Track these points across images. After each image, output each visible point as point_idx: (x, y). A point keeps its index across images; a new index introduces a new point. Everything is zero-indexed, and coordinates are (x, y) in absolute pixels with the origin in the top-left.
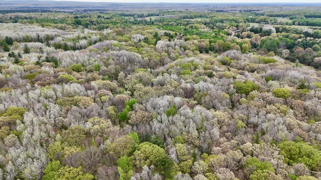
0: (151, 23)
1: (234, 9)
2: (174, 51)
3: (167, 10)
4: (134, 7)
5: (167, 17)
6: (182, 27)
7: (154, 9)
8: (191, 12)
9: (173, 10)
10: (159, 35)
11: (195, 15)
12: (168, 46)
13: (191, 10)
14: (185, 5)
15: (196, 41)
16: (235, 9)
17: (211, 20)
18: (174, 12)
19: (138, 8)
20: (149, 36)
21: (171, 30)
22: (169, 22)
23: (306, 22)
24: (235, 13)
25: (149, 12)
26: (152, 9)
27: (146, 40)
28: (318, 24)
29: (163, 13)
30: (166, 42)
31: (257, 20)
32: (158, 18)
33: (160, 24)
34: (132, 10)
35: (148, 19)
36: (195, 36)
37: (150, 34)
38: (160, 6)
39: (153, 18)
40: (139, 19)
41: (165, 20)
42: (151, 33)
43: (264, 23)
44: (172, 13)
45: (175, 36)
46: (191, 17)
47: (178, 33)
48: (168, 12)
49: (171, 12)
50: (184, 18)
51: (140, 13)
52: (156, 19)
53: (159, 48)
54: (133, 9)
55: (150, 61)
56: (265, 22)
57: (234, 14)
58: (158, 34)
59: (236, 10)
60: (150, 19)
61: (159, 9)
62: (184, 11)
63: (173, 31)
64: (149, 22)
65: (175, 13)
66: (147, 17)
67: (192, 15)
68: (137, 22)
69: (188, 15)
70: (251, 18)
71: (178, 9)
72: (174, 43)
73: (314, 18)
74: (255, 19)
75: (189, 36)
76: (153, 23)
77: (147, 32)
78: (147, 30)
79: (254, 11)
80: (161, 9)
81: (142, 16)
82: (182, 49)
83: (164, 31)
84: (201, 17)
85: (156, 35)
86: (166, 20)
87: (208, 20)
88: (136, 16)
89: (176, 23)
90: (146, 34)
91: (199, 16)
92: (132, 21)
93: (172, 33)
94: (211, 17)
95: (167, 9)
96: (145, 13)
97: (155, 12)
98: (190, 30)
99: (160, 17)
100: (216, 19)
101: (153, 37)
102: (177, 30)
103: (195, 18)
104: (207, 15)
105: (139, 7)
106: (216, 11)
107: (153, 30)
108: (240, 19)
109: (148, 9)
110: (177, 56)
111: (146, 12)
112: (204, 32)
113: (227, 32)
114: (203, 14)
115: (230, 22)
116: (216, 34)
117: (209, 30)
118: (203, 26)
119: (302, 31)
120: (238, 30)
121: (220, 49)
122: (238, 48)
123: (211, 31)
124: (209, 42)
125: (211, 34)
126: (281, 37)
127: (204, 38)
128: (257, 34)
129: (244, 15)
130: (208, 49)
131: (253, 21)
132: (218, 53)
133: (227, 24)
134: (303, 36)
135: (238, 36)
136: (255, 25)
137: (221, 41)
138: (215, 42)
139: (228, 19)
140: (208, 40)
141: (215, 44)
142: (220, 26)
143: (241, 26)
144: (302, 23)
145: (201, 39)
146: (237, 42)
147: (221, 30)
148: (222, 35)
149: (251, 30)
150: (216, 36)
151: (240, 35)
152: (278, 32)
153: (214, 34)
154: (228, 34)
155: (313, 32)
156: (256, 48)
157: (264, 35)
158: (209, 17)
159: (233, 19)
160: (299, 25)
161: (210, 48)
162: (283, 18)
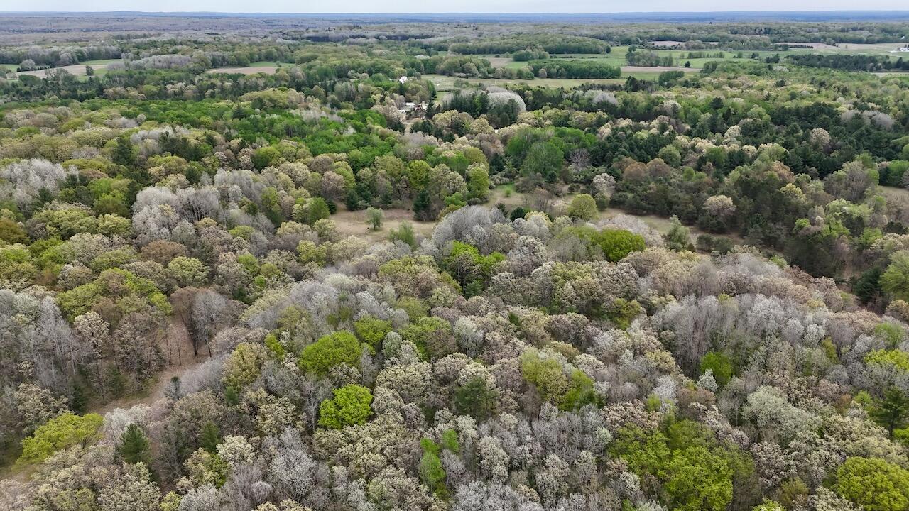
0: (93, 91)
1: (358, 32)
2: (225, 235)
3: (145, 36)
4: (22, 27)
5: (151, 62)
6: (223, 103)
7: (99, 34)
8: (234, 45)
9: (167, 37)
10: (138, 149)
11: (252, 54)
12: (192, 211)
13: (230, 35)
14: (205, 20)
15: (299, 167)
16: (363, 33)
17: (308, 70)
18: (173, 43)
19: (38, 31)
20: (93, 161)
21: (184, 121)
22: (166, 81)
23: (566, 69)
24: (365, 45)
25: (78, 48)
26: (89, 35)
27: (77, 189)
28: (594, 73)
29: (135, 50)
30: (180, 191)
31: (442, 66)
32: (119, 67)
33: (134, 92)
34: (14, 39)
35: (78, 71)
36: (288, 144)
37: (93, 150)
38: (118, 24)
39: (100, 68)
40: (41, 75)
41: (149, 76)
42: (100, 144)
43: (462, 74)
44: (170, 50)
45: (208, 147)
46: (238, 59)
47: (218, 137)
48: (154, 44)
49: (164, 43)
50: (215, 64)
51: (45, 51)
52: (110, 73)
53: (154, 227)
54: (16, 35)
55: (111, 329)
56: (463, 71)
57: (368, 49)
58: (135, 147)
59: (366, 35)
60: (90, 72)
61: (116, 33)
62: (208, 39)
63: (196, 125)
64: (84, 86)
65: (179, 47)
66: (73, 62)
67: (240, 54)
68: (35, 87)
69: (226, 54)
71: (184, 32)
72: (214, 189)
73: (569, 55)
74: (435, 64)
75: (265, 148)
76: (101, 92)
77: (78, 139)
78: (79, 132)
79: (416, 37)
80: (125, 34)
81: (53, 61)
82: (263, 219)
83: (158, 131)
84: (269, 58)
85: (124, 155)
86: (151, 76)
87: (299, 71)
88: (29, 63)
89: (192, 86)
90: (75, 153)
91: (263, 58)
92: (14, 85)
93: (192, 136)
94: (302, 60)
95: (146, 32)
96: (66, 51)
97: (103, 44)
98: (259, 117)
99: (127, 65)
100: (324, 66)
101: (112, 165)
102: (209, 119)
103: (252, 62)
104: (289, 54)
105: (38, 28)
106: (309, 38)
107: (106, 129)
108: (394, 63)
109: (75, 35)
110: (248, 264)
111: (69, 48)
112: (313, 122)
113: (385, 115)
114: (274, 50)
115: (370, 74)
116: (358, 129)
117: (326, 111)
118: (293, 94)
119: (590, 99)
120: (408, 104)
121: (399, 191)
122: (459, 181)
123: (335, 117)
124: (348, 166)
125: (341, 129)
126: (548, 122)
127: (325, 151)
128: (483, 119)
129: (395, 50)
130: (356, 195)
131: (431, 69)
132: (394, 208)
133: (369, 86)
134: (605, 116)
135: (425, 129)
136: (439, 82)
137: (393, 158)
138: (370, 164)
139: (359, 65)
140: (343, 155)
141: (372, 171)
142: (347, 91)
143: (413, 88)
144: (555, 70)
145: (315, 154)
146: (445, 158)
147: (365, 110)
148: (379, 132)
149: (458, 105)
150: (362, 139)
151: (429, 124)
152: (531, 107)
153: (351, 131)
154: (391, 121)
155: (618, 100)
156: (501, 169)
157: (499, 119)
158: (297, 58)
159: (373, 66)
160: (550, 76)
161: (360, 191)
162: (497, 57)
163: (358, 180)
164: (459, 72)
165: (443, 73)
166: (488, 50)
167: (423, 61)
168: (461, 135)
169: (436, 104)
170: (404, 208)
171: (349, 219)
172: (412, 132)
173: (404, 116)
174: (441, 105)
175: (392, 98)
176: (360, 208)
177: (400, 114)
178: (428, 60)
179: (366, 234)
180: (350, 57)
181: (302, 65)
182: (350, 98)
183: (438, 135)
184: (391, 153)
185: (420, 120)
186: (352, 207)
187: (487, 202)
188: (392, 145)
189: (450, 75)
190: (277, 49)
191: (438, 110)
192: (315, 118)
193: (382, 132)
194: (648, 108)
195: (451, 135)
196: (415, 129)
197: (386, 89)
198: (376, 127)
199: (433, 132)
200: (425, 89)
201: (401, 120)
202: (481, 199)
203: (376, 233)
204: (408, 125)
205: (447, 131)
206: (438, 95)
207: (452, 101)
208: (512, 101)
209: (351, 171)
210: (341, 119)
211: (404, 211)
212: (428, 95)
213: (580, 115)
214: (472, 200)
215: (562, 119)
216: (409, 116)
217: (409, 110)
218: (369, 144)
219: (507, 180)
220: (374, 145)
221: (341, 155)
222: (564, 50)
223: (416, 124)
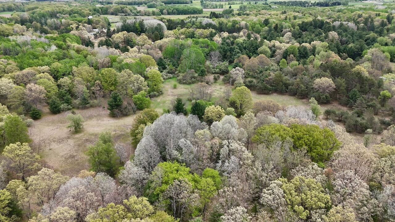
17: (32, 15)
23: (176, 10)
28: (191, 11)
31: (111, 10)
43: (123, 14)
56: (123, 12)
70: (101, 8)
73: (174, 5)
74: (107, 9)
84: (10, 9)
87: (26, 15)
91: (6, 10)
94: (29, 10)
100: (42, 11)
104: (22, 7)
108: (84, 9)
112: (25, 44)
113: (80, 37)
114: (13, 5)
115: (70, 15)
116: (59, 47)
117: (36, 36)
118: (18, 27)
119: (201, 23)
120: (94, 30)
121: (94, 93)
122: (142, 82)
123: (43, 39)
124: (50, 76)
125: (46, 47)
126: (183, 36)
127: (30, 65)
128: (144, 36)
129: (84, 4)
130: (58, 101)
131: (105, 12)
132: (92, 106)
133: (69, 20)
134: (214, 31)
135: (108, 44)
136: (111, 18)
137: (87, 68)
138: (69, 73)
139: (63, 11)
140: (46, 68)
141: (71, 79)
142: (55, 24)
143: (96, 21)
144: (171, 11)
145: (22, 69)
146: (127, 64)
147: (65, 34)
148: (75, 48)
149: (126, 28)
150: (61, 54)
151: (110, 41)
152: (170, 28)
153: (54, 48)
154: (84, 40)
155: (216, 22)
156: (165, 68)
157: (153, 36)
158: (26, 9)
159: (72, 11)
160: (169, 14)
161: (61, 96)
162: (139, 6)
163: (59, 86)
164: (121, 13)
165: (112, 14)
166: (133, 3)
167: (100, 8)
168: (132, 47)
169: (112, 29)
170: (100, 106)
171: (53, 122)
172: (99, 47)
173: (93, 37)
174: (116, 29)
175: (84, 26)
176: (63, 111)
177: (90, 35)
178: (103, 7)
179: (69, 138)
180: (57, 7)
181: (29, 12)
182: (57, 28)
183: (117, 47)
184: (85, 63)
185: (104, 39)
186: (55, 111)
187: (162, 94)
188: (85, 57)
189: (116, 15)
190: (15, 5)
191: (114, 32)
192: (26, 41)
193: (78, 47)
194: (233, 26)
195: (125, 47)
196: (101, 44)
197: (80, 22)
198: (73, 45)
199: (113, 46)
200: (104, 21)
201: (91, 40)
202: (158, 92)
203: (77, 136)
204: (96, 42)
205: (122, 44)
206: (112, 24)
207: (122, 26)
208: (159, 24)
209: (53, 80)
210: (47, 40)
211: (101, 109)
212: (106, 25)
213: (200, 31)
214: (152, 93)
215: (191, 34)
216: (96, 36)
217: (96, 33)
218: (67, 57)
219: (171, 75)
220: (71, 58)
221: (44, 67)
222: (171, 2)
223: (101, 41)
